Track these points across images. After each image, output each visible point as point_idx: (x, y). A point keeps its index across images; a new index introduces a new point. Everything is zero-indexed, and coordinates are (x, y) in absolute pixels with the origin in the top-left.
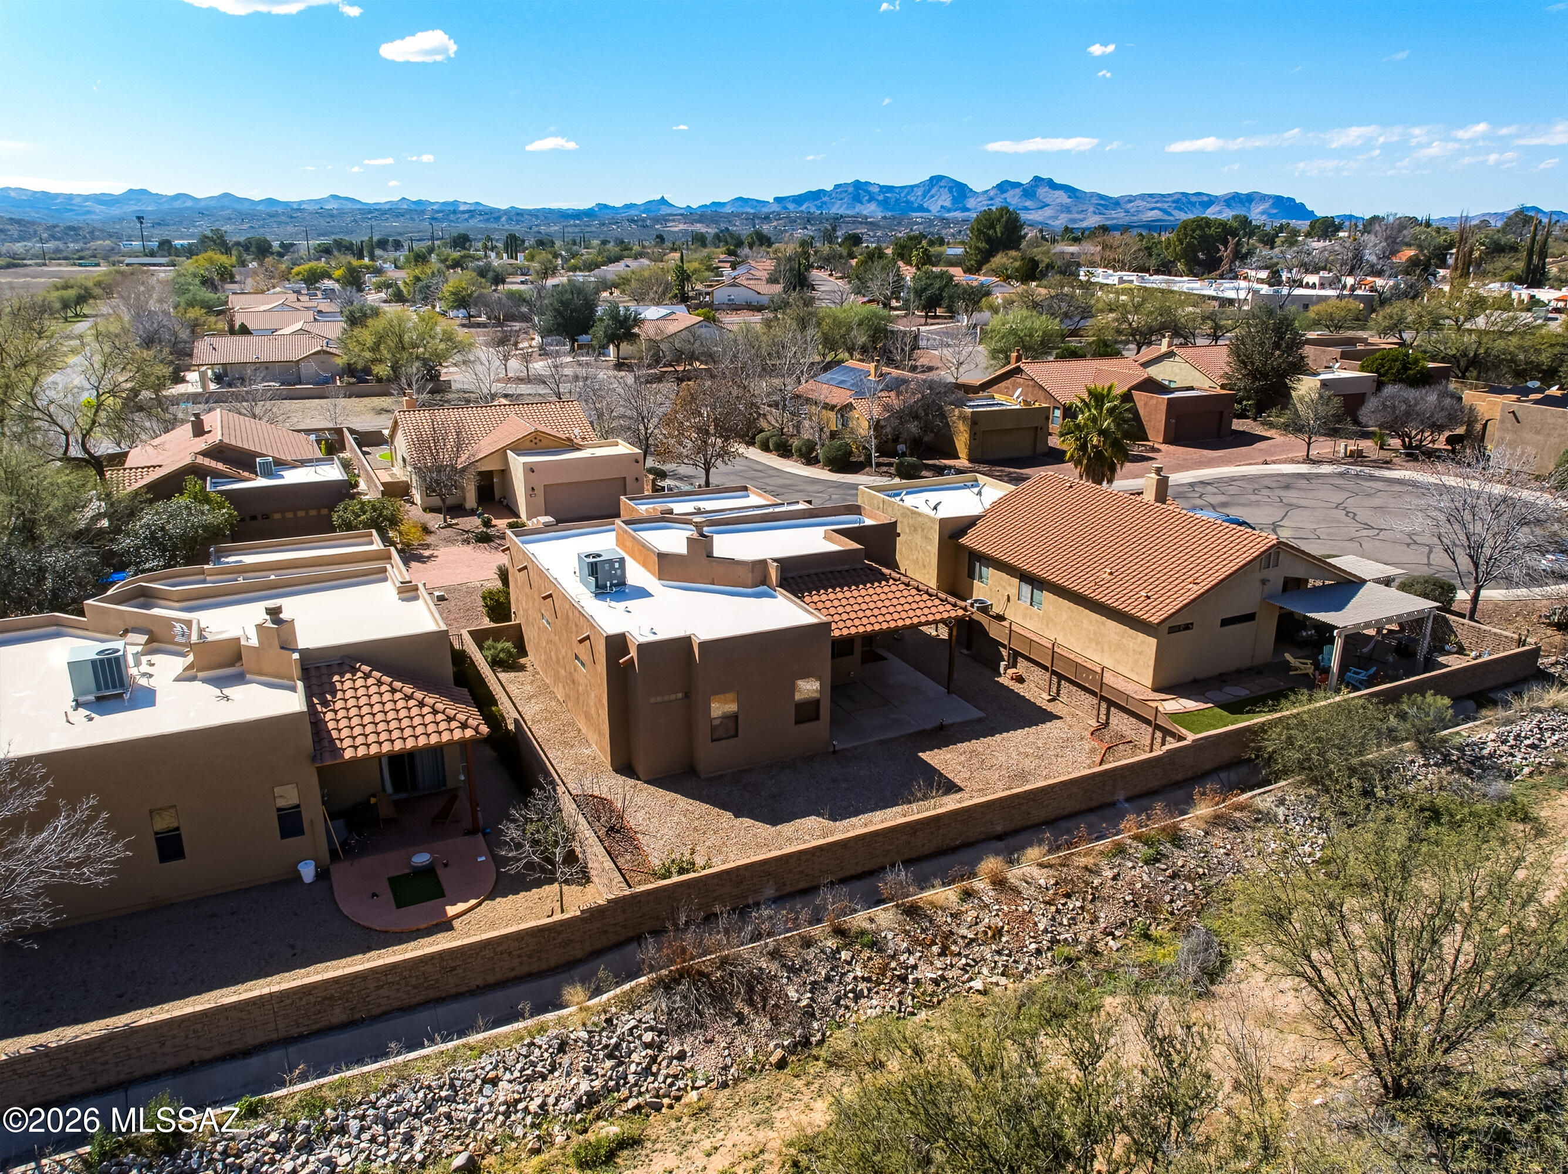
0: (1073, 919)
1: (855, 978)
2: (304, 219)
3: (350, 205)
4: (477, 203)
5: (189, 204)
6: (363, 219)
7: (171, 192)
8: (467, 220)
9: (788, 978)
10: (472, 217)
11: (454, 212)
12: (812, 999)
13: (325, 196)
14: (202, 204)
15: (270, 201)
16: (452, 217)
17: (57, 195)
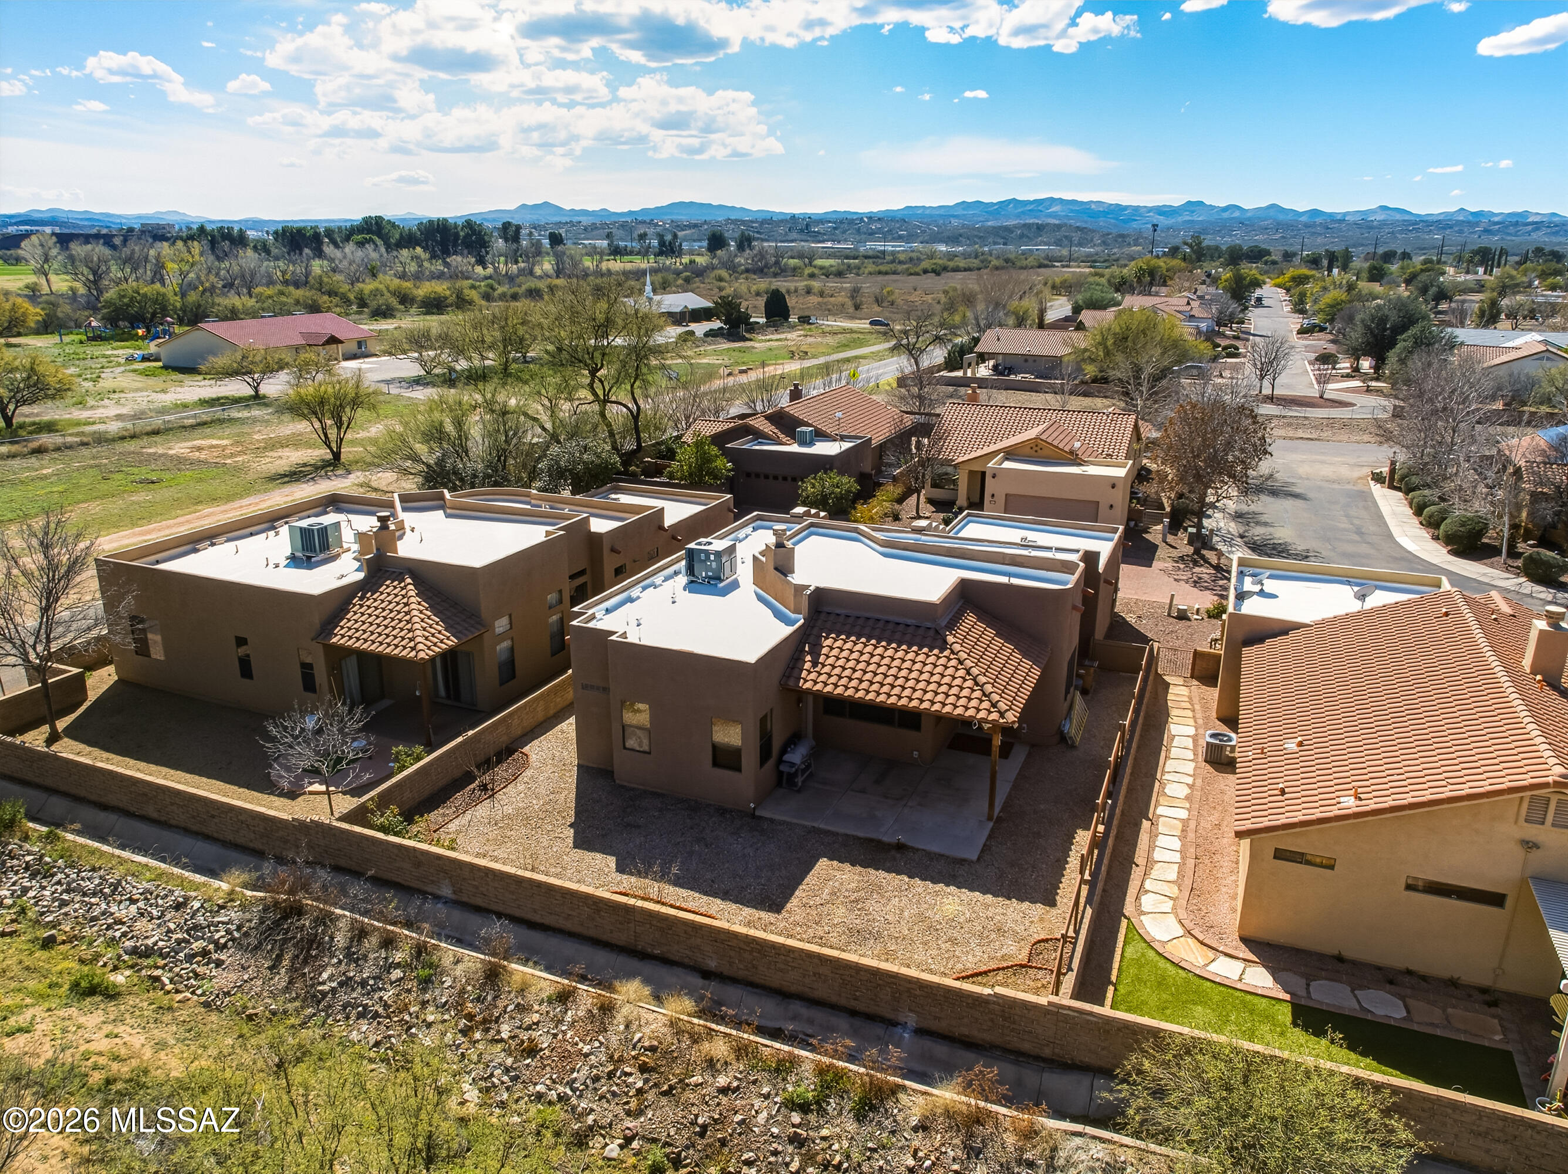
0: (614, 1094)
1: (381, 998)
2: (1340, 230)
3: (1398, 217)
4: (1554, 214)
5: (1237, 214)
6: (1401, 232)
7: (1223, 205)
8: (1529, 233)
9: (340, 962)
10: (1537, 229)
11: (1517, 224)
12: (333, 990)
13: (1373, 206)
14: (1249, 215)
15: (1315, 212)
16: (1512, 230)
17: (1126, 208)
